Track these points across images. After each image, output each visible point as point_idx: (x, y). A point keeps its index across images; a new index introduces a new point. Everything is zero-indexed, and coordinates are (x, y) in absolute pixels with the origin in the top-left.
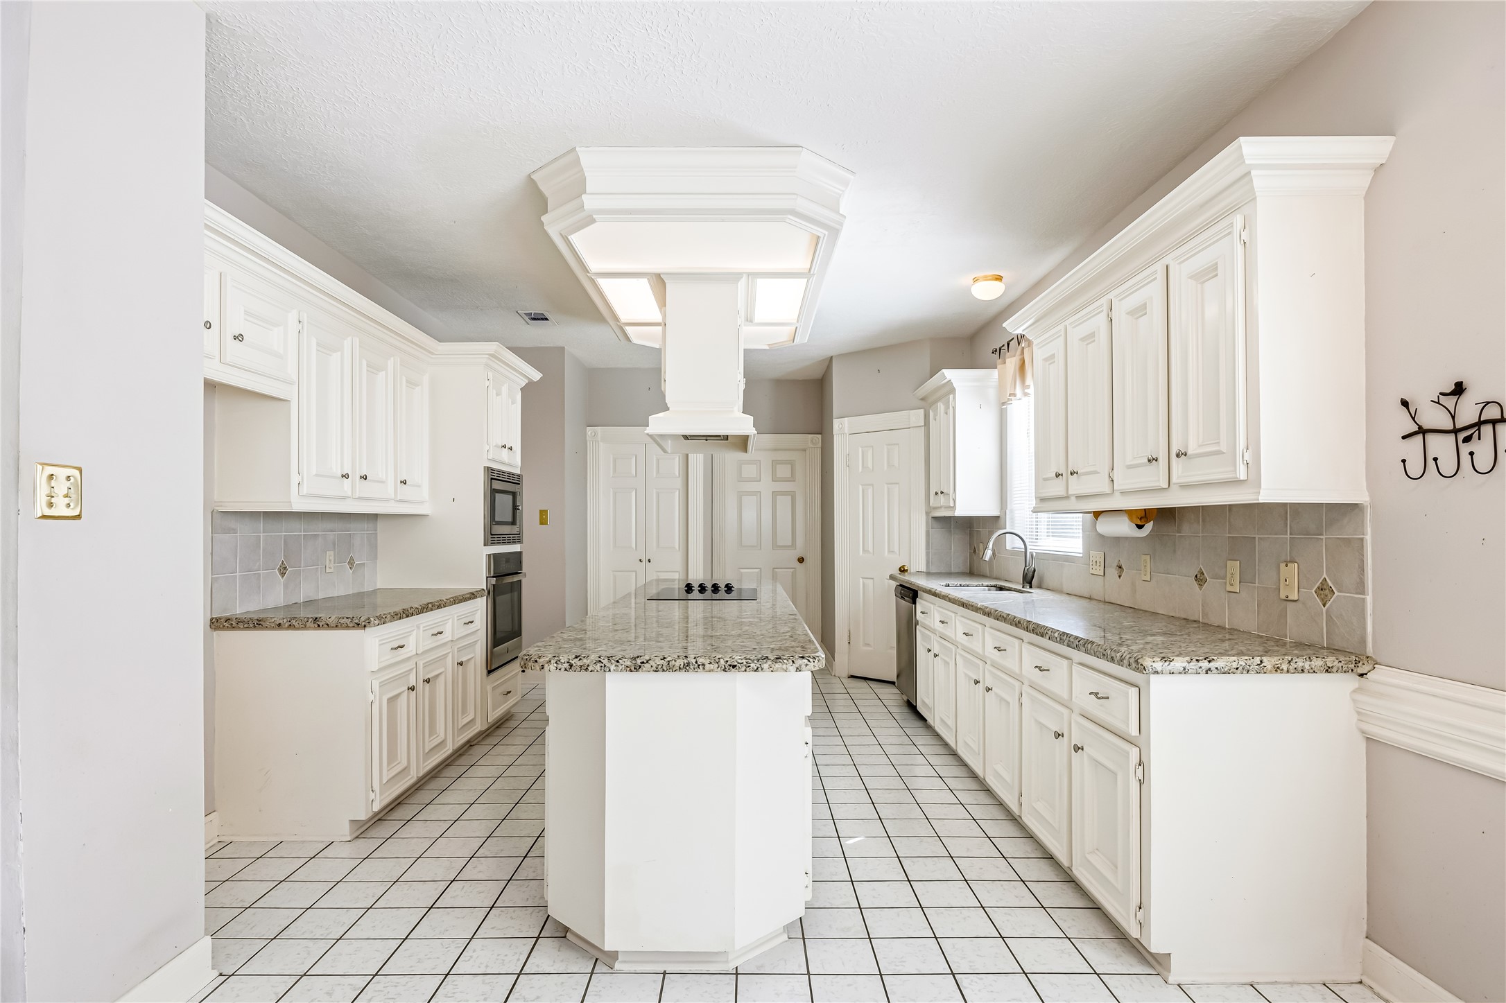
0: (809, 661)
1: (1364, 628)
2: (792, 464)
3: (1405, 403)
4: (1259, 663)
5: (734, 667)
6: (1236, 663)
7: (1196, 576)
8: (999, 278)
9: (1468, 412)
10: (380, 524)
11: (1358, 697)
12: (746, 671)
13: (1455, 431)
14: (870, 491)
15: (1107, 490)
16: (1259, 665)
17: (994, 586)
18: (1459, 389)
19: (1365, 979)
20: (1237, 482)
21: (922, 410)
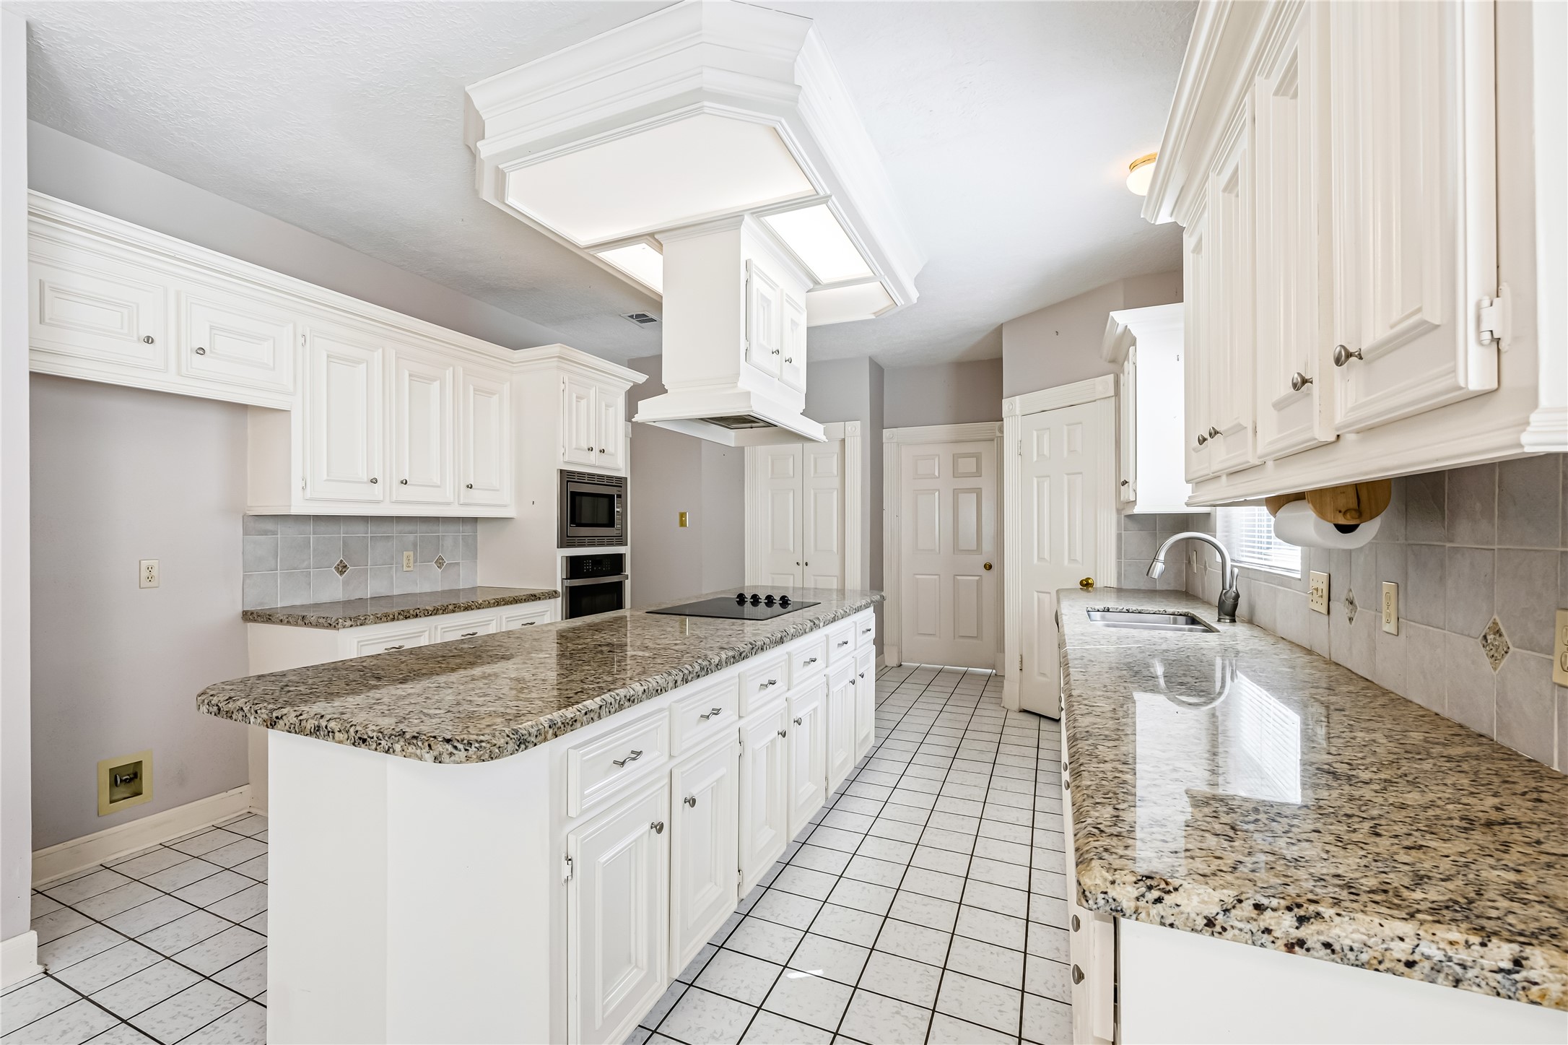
0: (456, 748)
2: (978, 457)
4: (1507, 965)
5: (364, 741)
6: (1407, 946)
7: (1485, 637)
10: (480, 527)
12: (376, 749)
14: (1046, 485)
16: (1509, 972)
17: (1184, 615)
21: (1112, 375)
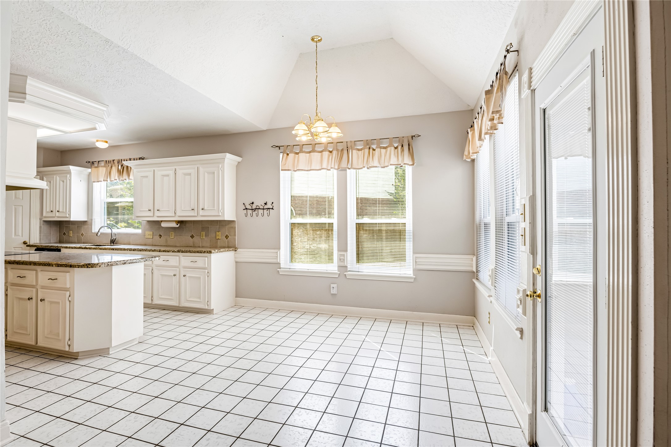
1: (236, 243)
3: (244, 204)
7: (191, 236)
8: (107, 142)
9: (254, 207)
11: (235, 255)
13: (252, 209)
15: (174, 215)
18: (253, 203)
19: (236, 305)
20: (219, 216)
